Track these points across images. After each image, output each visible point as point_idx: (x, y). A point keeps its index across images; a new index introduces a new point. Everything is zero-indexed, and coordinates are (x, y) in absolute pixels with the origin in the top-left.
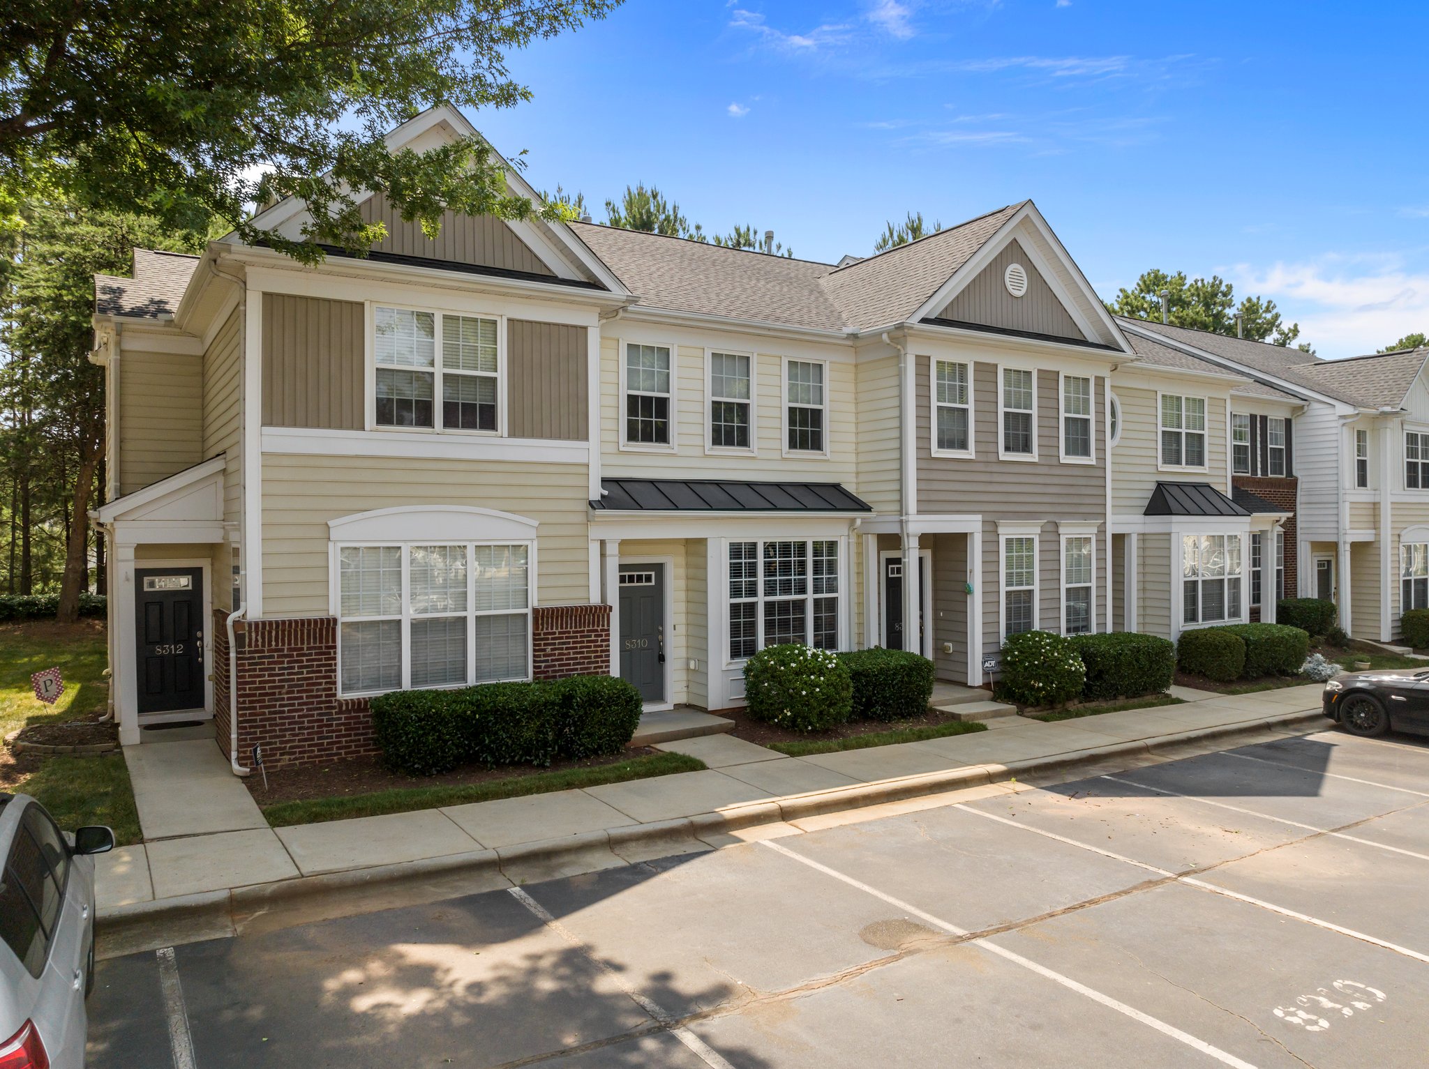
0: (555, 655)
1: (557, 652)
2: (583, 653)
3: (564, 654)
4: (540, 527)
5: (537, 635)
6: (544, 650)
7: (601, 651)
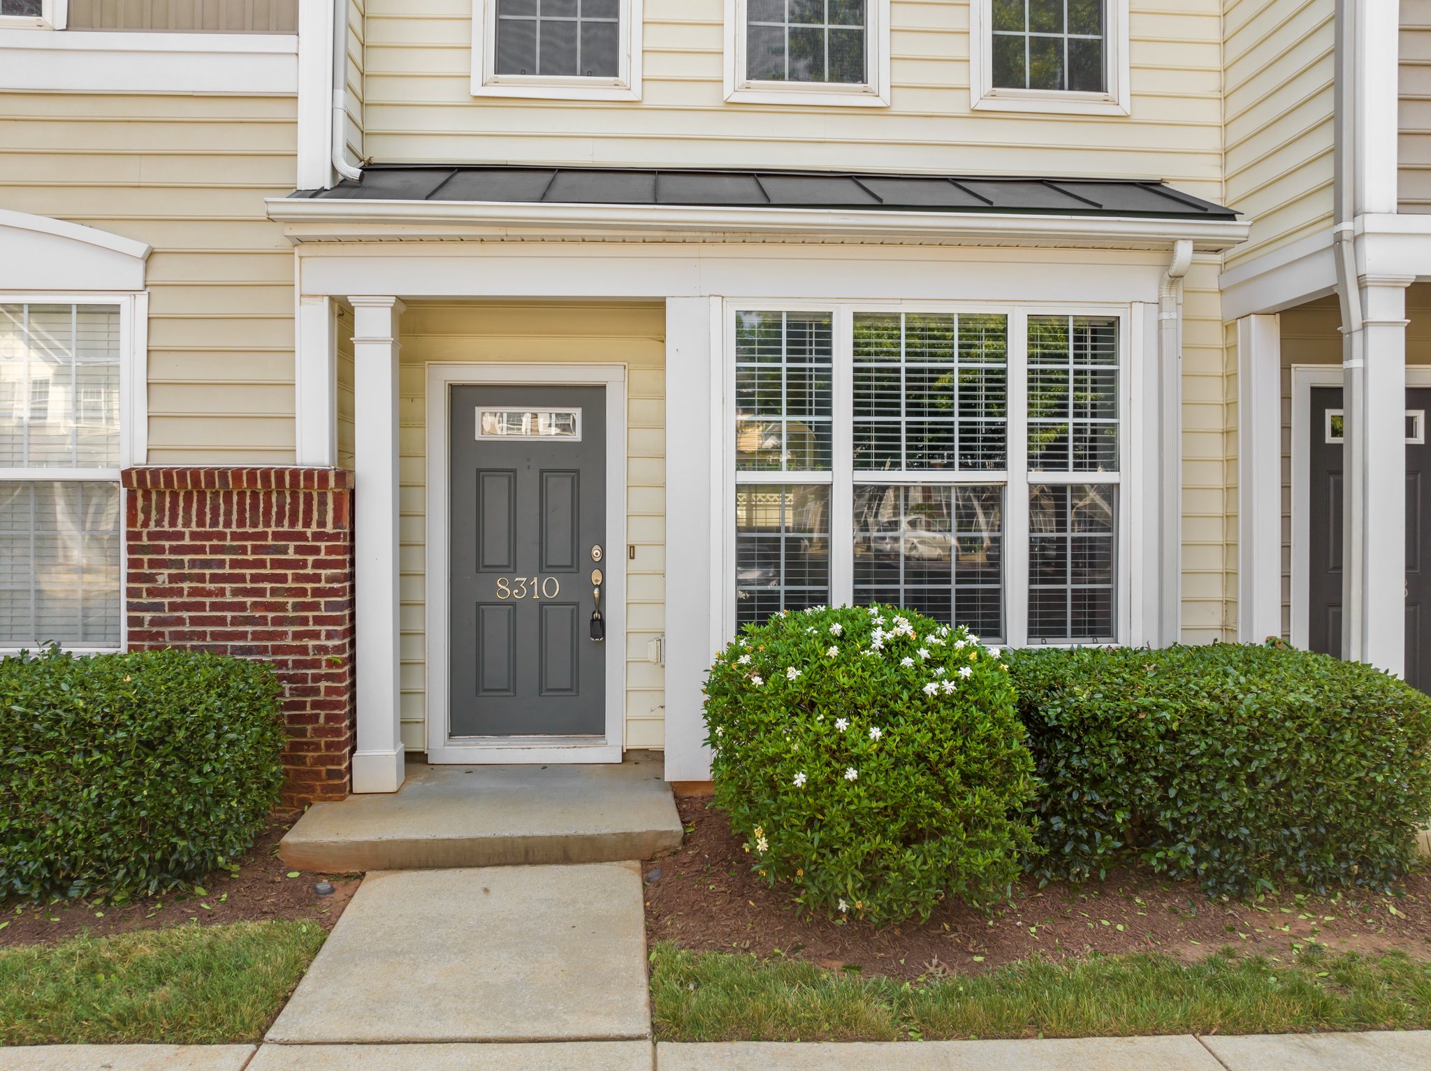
0: (180, 592)
1: (186, 585)
2: (261, 592)
3: (209, 594)
4: (157, 261)
5: (132, 536)
6: (151, 578)
7: (317, 592)
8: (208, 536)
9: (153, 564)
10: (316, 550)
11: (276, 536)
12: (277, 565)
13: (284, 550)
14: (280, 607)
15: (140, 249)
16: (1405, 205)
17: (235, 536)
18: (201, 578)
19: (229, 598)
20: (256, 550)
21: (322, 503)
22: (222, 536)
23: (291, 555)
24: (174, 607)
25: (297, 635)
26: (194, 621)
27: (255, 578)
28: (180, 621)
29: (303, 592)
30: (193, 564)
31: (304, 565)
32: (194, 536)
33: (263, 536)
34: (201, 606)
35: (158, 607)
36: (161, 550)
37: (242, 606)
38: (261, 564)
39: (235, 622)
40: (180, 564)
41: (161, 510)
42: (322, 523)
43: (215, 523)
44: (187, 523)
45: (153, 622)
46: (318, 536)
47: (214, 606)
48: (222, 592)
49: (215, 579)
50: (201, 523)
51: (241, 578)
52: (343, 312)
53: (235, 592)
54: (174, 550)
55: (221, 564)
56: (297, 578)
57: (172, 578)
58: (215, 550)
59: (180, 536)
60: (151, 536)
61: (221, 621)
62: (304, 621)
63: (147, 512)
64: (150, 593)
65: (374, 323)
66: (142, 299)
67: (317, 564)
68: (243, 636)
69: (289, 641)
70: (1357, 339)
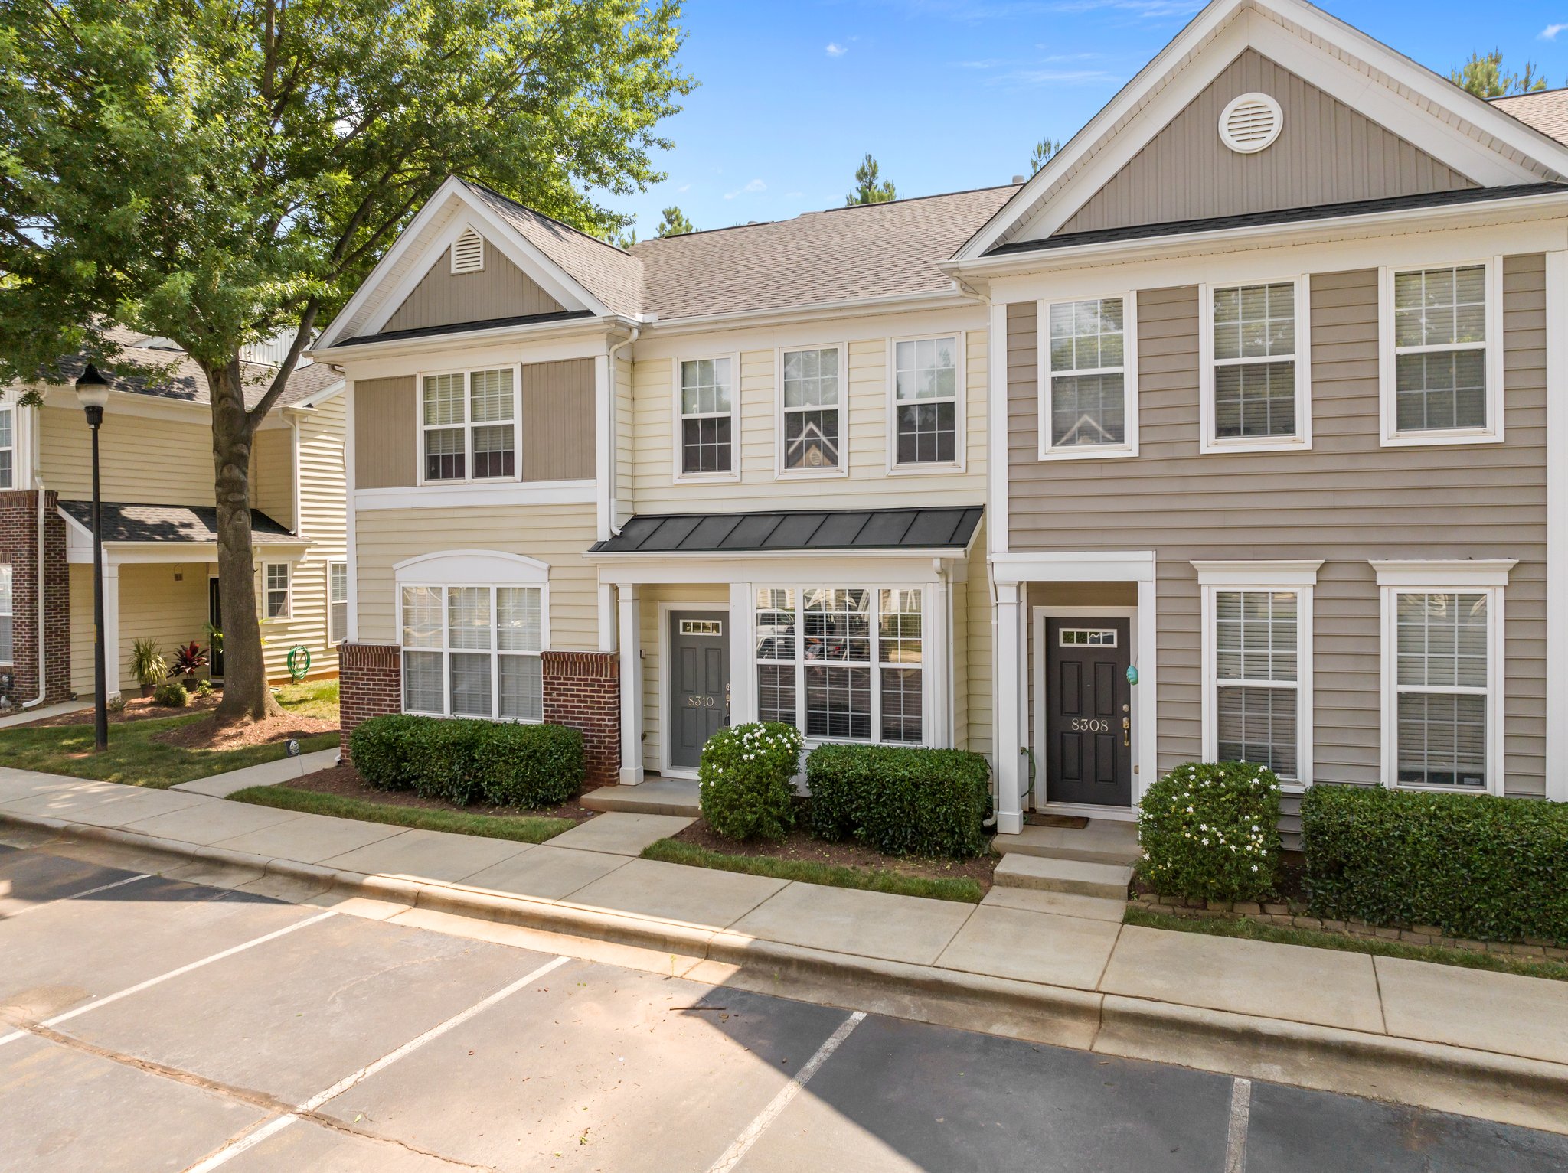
1: (562, 698)
3: (570, 701)
4: (553, 570)
5: (545, 678)
6: (550, 695)
7: (605, 703)
8: (569, 679)
9: (551, 689)
11: (592, 680)
12: (592, 691)
13: (594, 685)
14: (593, 708)
15: (546, 566)
16: (1012, 548)
17: (578, 679)
18: (566, 695)
19: (576, 704)
20: (584, 685)
22: (573, 679)
23: (596, 688)
24: (558, 706)
25: (599, 720)
26: (564, 712)
27: (585, 696)
28: (560, 711)
29: (600, 702)
30: (564, 690)
31: (600, 691)
32: (565, 679)
33: (586, 680)
34: (567, 706)
35: (554, 706)
36: (553, 684)
37: (580, 707)
38: (586, 691)
39: (578, 713)
40: (560, 689)
41: (554, 668)
43: (571, 674)
44: (562, 674)
45: (552, 711)
46: (605, 681)
47: (571, 707)
48: (574, 701)
49: (571, 696)
50: (566, 674)
51: (580, 696)
52: (615, 589)
53: (578, 701)
54: (558, 684)
55: (573, 690)
57: (558, 695)
58: (571, 684)
59: (560, 678)
60: (551, 678)
61: (573, 712)
62: (600, 714)
63: (549, 669)
64: (552, 700)
65: (626, 594)
66: (548, 585)
67: (605, 692)
68: (580, 719)
69: (596, 722)
70: (994, 610)
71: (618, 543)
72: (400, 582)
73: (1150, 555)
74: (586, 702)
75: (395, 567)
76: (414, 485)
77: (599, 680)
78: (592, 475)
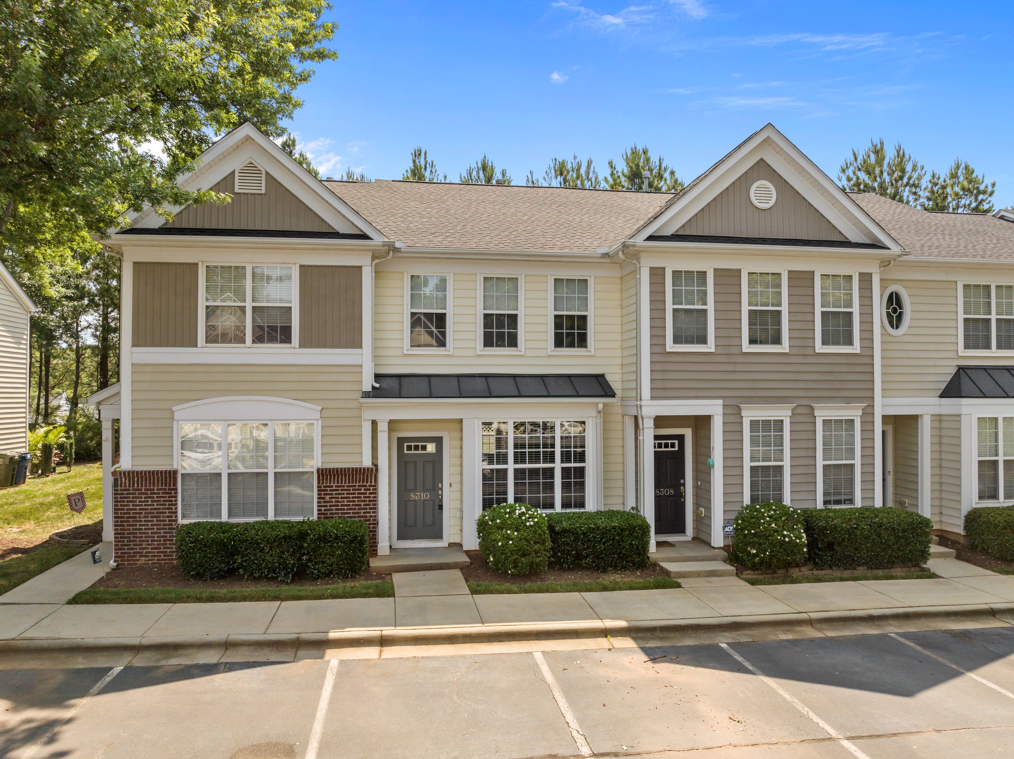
0: (332, 502)
1: (334, 500)
3: (340, 502)
4: (324, 411)
5: (318, 487)
6: (324, 498)
7: (370, 501)
8: (340, 486)
9: (324, 494)
10: (370, 490)
11: (359, 486)
12: (358, 494)
13: (361, 490)
14: (360, 505)
15: (320, 408)
16: (653, 398)
17: (347, 486)
18: (338, 498)
19: (346, 503)
20: (353, 490)
21: (371, 477)
22: (344, 486)
23: (363, 491)
24: (330, 506)
25: (364, 513)
26: (336, 510)
27: (353, 498)
28: (332, 510)
29: (366, 501)
30: (336, 494)
31: (366, 493)
32: (336, 486)
33: (355, 486)
34: (338, 506)
35: (326, 506)
36: (327, 490)
37: (349, 505)
38: (355, 494)
39: (347, 509)
40: (332, 494)
41: (327, 479)
42: (371, 482)
43: (342, 483)
44: (334, 483)
45: (325, 510)
46: (370, 486)
47: (342, 505)
48: (344, 502)
49: (342, 498)
50: (338, 483)
51: (349, 498)
52: (374, 423)
53: (347, 501)
54: (330, 490)
55: (344, 494)
56: (364, 497)
57: (330, 498)
58: (342, 490)
59: (332, 486)
60: (324, 487)
61: (344, 509)
62: (366, 509)
63: (323, 480)
64: (324, 502)
65: (383, 427)
66: (320, 422)
67: (370, 493)
68: (349, 513)
69: (362, 514)
70: (641, 432)
71: (376, 393)
72: (178, 421)
73: (720, 402)
74: (355, 501)
75: (174, 409)
76: (196, 346)
77: (366, 486)
78: (360, 346)
